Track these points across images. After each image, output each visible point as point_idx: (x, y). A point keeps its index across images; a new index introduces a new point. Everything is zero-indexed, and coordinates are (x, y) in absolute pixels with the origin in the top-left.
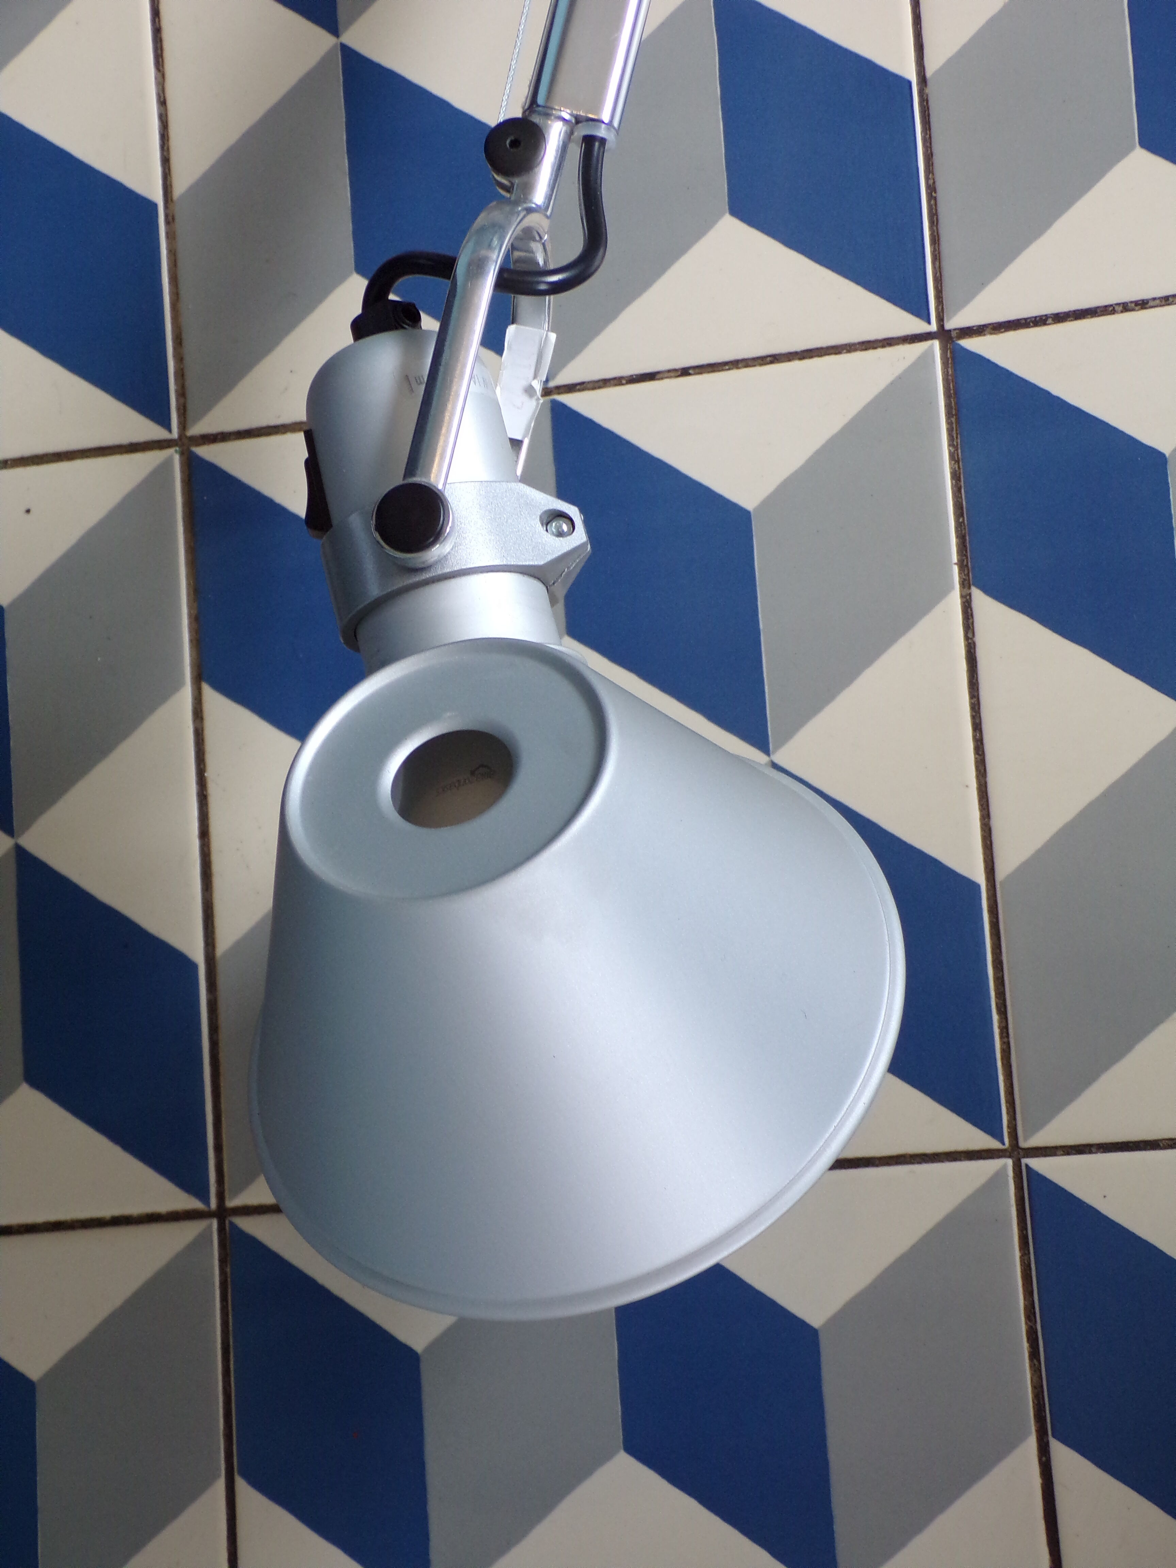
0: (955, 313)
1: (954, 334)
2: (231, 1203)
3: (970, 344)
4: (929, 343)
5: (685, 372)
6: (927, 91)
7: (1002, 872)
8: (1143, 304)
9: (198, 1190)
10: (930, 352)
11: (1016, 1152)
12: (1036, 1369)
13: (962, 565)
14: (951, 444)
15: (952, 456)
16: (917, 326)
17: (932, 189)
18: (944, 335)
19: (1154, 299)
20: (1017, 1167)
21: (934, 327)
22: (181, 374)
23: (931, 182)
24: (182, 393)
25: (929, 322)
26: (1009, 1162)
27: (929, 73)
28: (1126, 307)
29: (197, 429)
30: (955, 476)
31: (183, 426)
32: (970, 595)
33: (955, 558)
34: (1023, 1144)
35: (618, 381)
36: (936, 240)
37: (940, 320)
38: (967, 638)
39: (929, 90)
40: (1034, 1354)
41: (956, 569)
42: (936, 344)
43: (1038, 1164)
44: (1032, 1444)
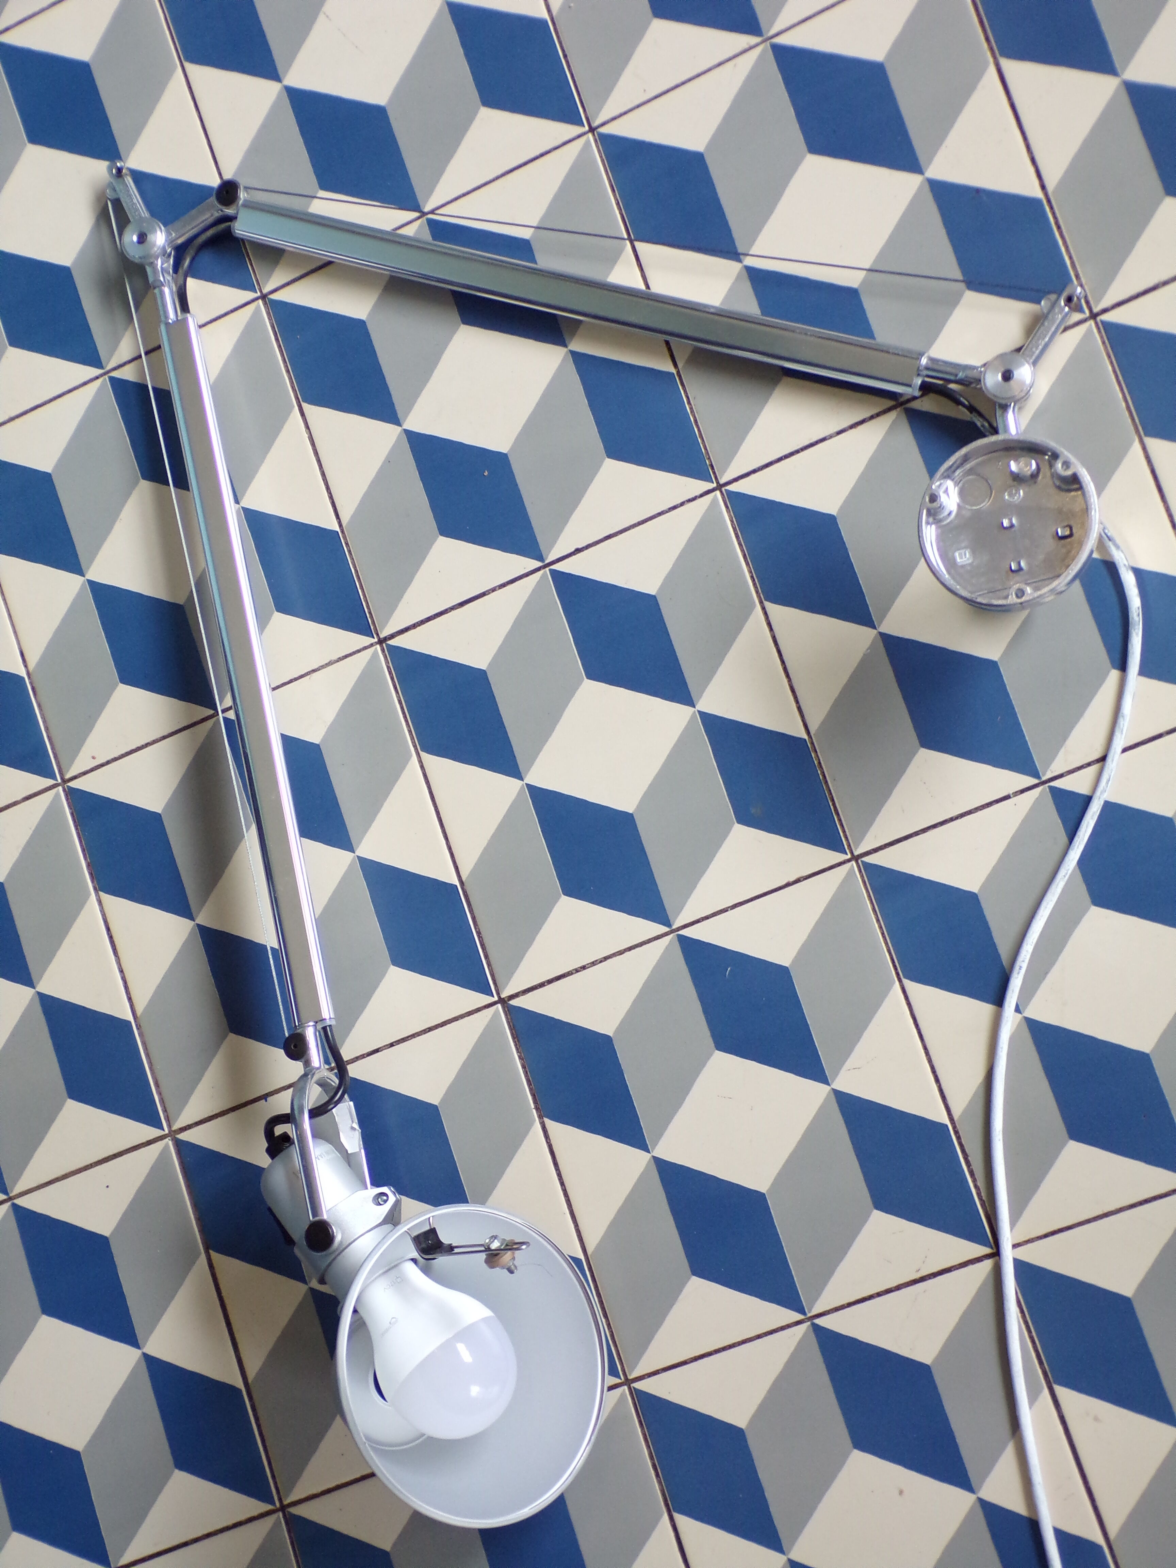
0: (504, 988)
1: (506, 999)
2: (286, 1502)
3: (513, 1002)
4: (495, 1007)
5: (392, 1045)
6: (465, 887)
7: (590, 1250)
8: (584, 968)
9: (269, 1500)
10: (497, 1010)
11: (628, 1382)
12: (660, 1482)
13: (537, 1109)
15: (520, 1057)
16: (489, 1000)
17: (479, 933)
18: (501, 1001)
19: (588, 964)
20: (630, 1388)
21: (496, 998)
22: (162, 1101)
23: (478, 930)
24: (165, 1111)
25: (493, 996)
26: (626, 1388)
27: (464, 879)
28: (577, 971)
29: (175, 1127)
30: (524, 1067)
31: (169, 1126)
32: (544, 1122)
33: (533, 1106)
34: (630, 1377)
35: (363, 1056)
36: (486, 957)
37: (498, 994)
38: (547, 1142)
39: (467, 887)
40: (657, 1475)
41: (534, 1111)
42: (499, 1006)
43: (637, 1385)
44: (666, 1517)
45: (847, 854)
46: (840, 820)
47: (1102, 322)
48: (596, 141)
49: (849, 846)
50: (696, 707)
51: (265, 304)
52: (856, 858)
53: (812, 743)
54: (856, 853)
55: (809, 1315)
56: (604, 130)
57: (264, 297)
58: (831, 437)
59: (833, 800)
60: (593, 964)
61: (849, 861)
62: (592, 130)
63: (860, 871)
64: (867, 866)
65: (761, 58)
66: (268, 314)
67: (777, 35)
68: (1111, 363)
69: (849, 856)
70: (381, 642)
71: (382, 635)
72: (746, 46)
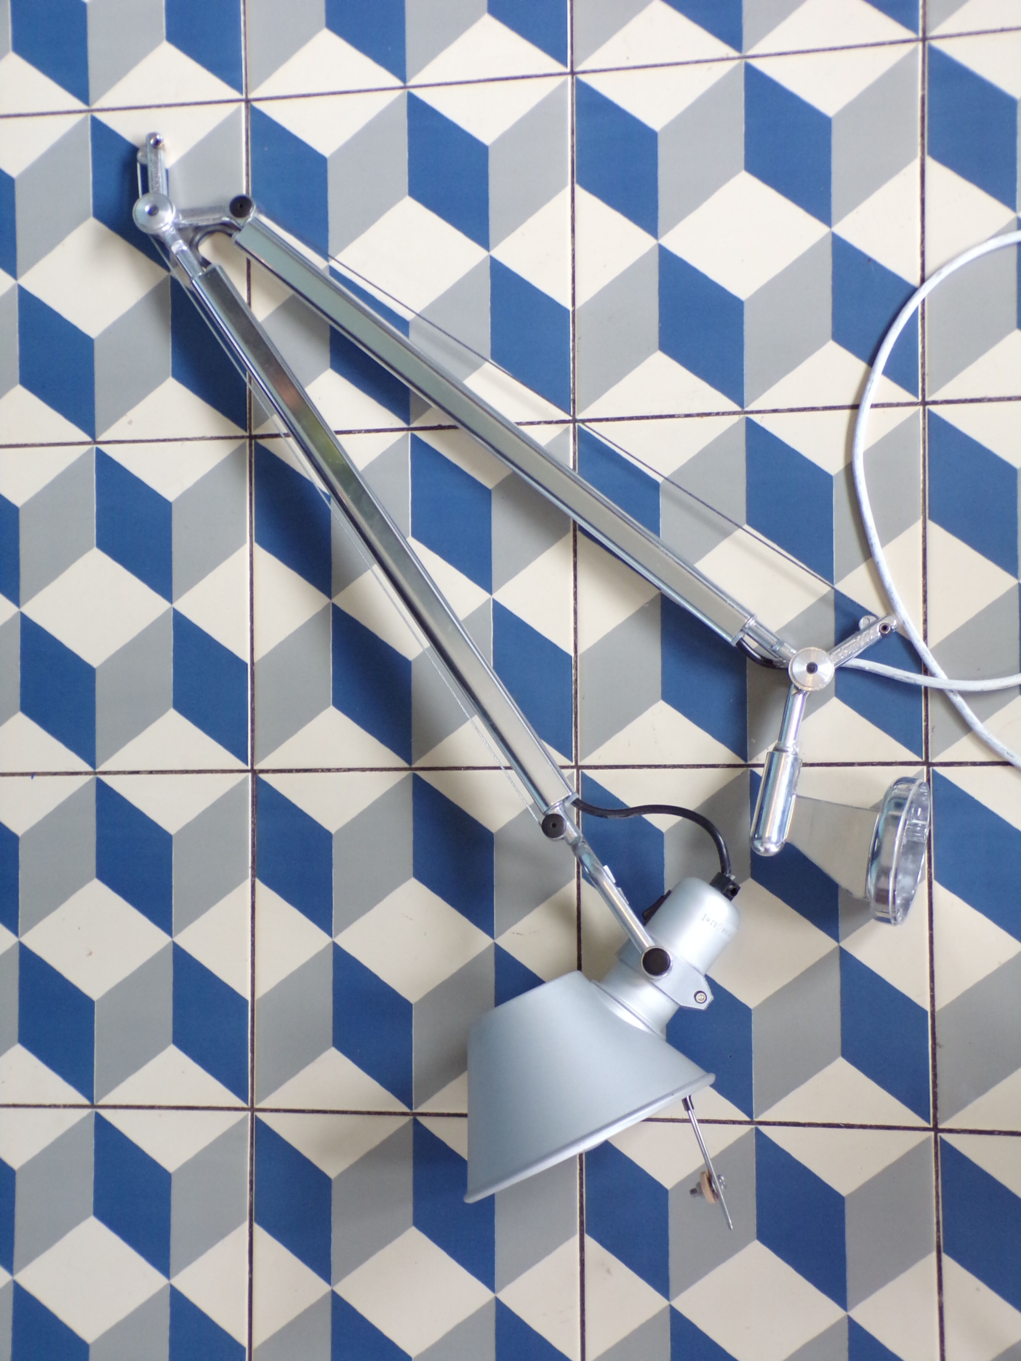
0: (259, 762)
1: (257, 772)
3: (262, 776)
4: (246, 774)
5: (151, 772)
6: (254, 668)
7: (257, 996)
8: (329, 770)
10: (246, 779)
11: (253, 1109)
12: (251, 1196)
13: (253, 868)
14: (253, 815)
15: (252, 822)
16: (242, 766)
17: (253, 709)
18: (253, 771)
19: (333, 769)
20: (252, 1115)
21: (249, 767)
23: (253, 706)
25: (247, 765)
26: (249, 1113)
27: (255, 661)
28: (323, 770)
30: (253, 830)
32: (255, 881)
33: (250, 865)
34: (256, 1106)
35: (124, 773)
36: (253, 731)
37: (252, 765)
38: (252, 898)
39: (255, 668)
41: (250, 870)
42: (250, 775)
43: (260, 1115)
44: (247, 1223)
45: (572, 761)
46: (576, 732)
47: (929, 410)
48: (572, 84)
49: (576, 755)
50: (493, 595)
51: (247, 107)
52: (578, 767)
53: (576, 662)
54: (580, 764)
55: (414, 1111)
56: (582, 77)
57: (247, 101)
58: (679, 416)
59: (576, 714)
60: (338, 770)
61: (572, 767)
62: (573, 73)
63: (578, 779)
64: (585, 778)
65: (734, 70)
66: (247, 117)
67: (753, 57)
68: (924, 448)
69: (573, 764)
70: (251, 437)
71: (254, 433)
72: (725, 56)
